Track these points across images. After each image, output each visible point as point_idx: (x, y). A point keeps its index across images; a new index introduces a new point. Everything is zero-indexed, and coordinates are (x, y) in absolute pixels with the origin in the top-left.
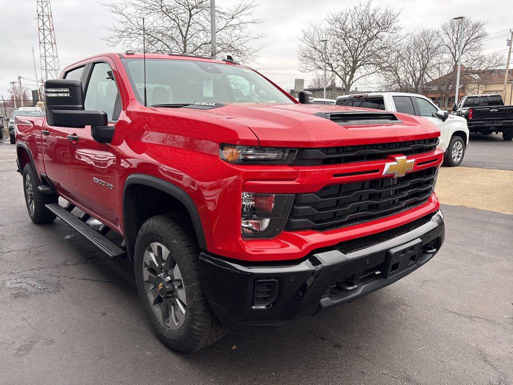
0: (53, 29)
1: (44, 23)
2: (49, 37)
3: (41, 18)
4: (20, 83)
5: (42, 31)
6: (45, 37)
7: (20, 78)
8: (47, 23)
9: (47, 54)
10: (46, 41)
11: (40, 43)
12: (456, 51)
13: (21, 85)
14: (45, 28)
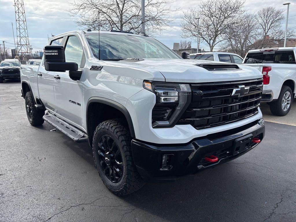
0: (24, 13)
1: (19, 9)
2: (22, 17)
3: (17, 5)
4: (4, 45)
5: (18, 13)
6: (19, 17)
7: (4, 42)
8: (21, 9)
9: (21, 27)
10: (20, 19)
11: (16, 20)
12: (266, 27)
13: (4, 46)
14: (20, 11)
